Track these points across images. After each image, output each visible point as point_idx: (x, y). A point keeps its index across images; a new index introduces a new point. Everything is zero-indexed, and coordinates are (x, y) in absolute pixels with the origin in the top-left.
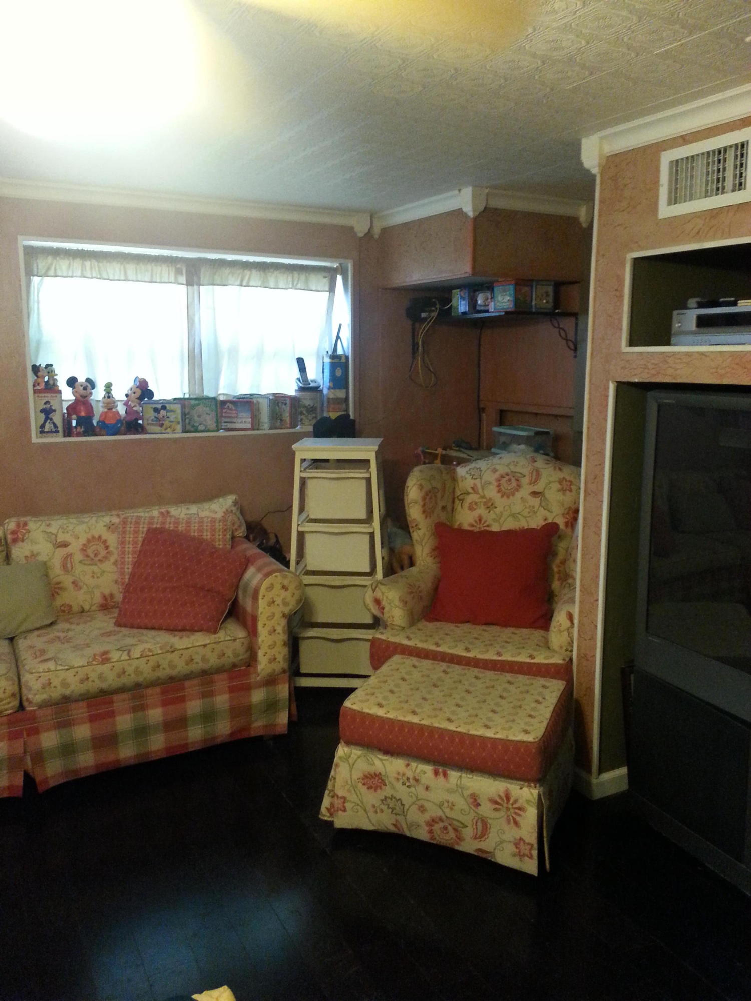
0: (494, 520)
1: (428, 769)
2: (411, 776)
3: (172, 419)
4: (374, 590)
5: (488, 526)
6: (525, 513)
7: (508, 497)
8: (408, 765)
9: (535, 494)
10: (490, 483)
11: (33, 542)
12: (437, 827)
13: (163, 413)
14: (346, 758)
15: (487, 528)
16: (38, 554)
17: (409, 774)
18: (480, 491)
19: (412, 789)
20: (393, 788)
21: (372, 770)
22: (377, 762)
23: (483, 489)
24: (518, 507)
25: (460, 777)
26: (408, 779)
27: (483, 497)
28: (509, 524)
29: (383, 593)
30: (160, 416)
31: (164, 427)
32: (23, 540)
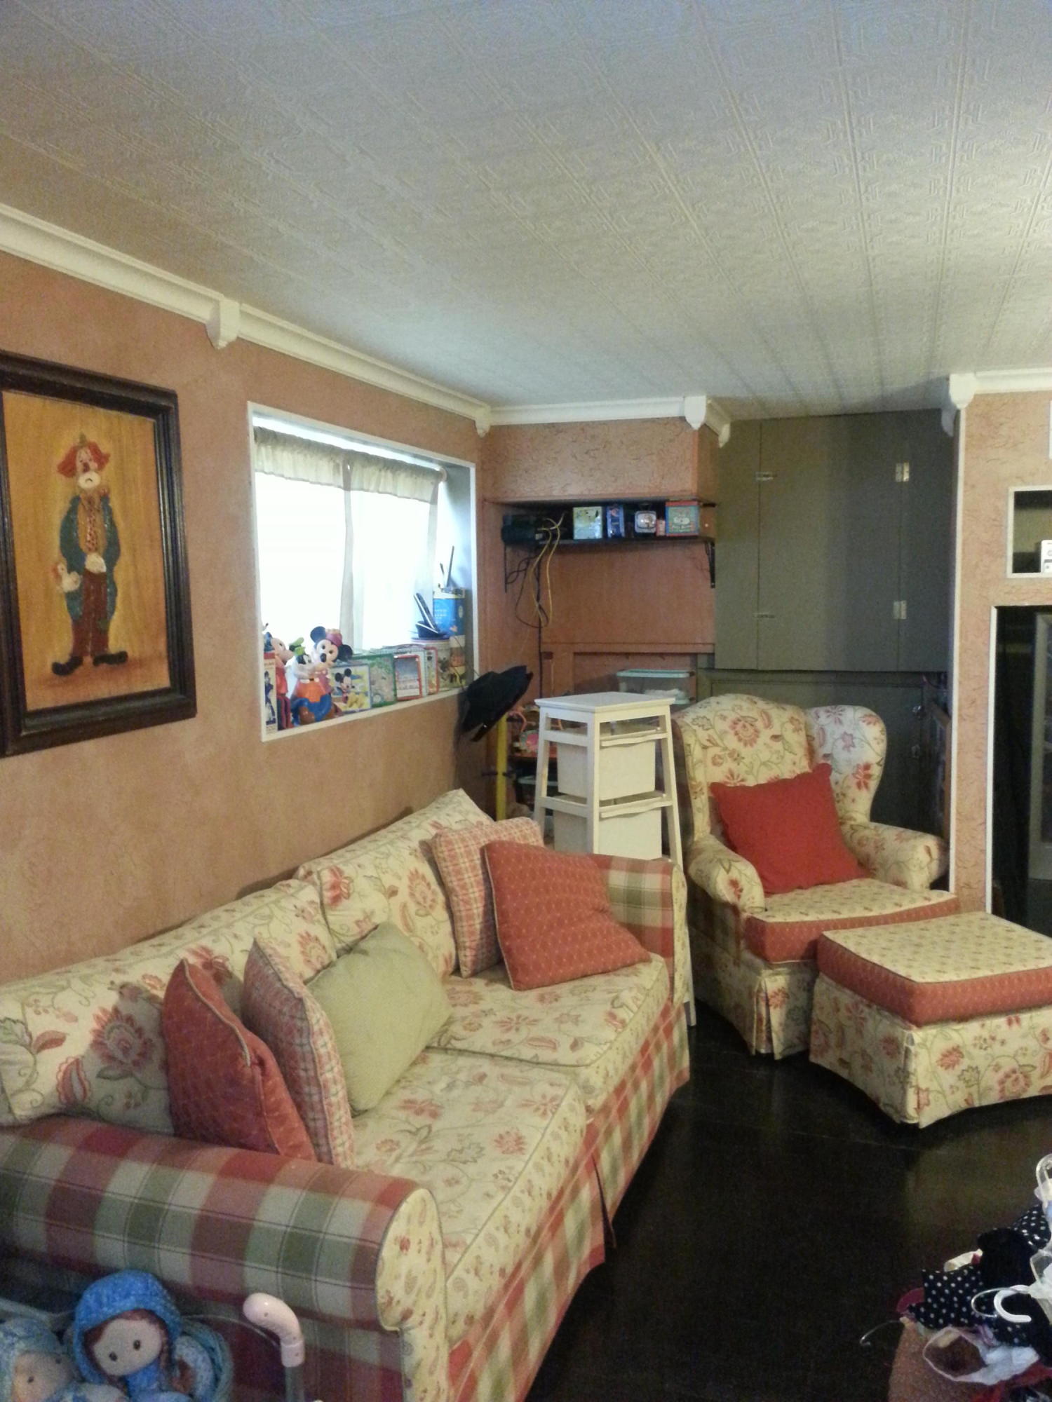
0: (747, 772)
1: (1001, 1021)
2: (987, 1037)
3: (358, 689)
4: (728, 871)
5: (743, 780)
6: (774, 758)
7: (751, 745)
8: (983, 1026)
9: (776, 737)
10: (726, 732)
11: (362, 896)
12: (1008, 1083)
13: (347, 680)
14: (923, 1045)
15: (743, 783)
16: (373, 913)
17: (985, 1034)
18: (719, 742)
19: (989, 1050)
20: (971, 1058)
21: (950, 1045)
22: (954, 1035)
23: (722, 740)
24: (765, 755)
25: (1031, 1017)
26: (985, 1040)
27: (726, 749)
28: (763, 777)
29: (740, 872)
30: (344, 685)
31: (349, 702)
32: (348, 896)
